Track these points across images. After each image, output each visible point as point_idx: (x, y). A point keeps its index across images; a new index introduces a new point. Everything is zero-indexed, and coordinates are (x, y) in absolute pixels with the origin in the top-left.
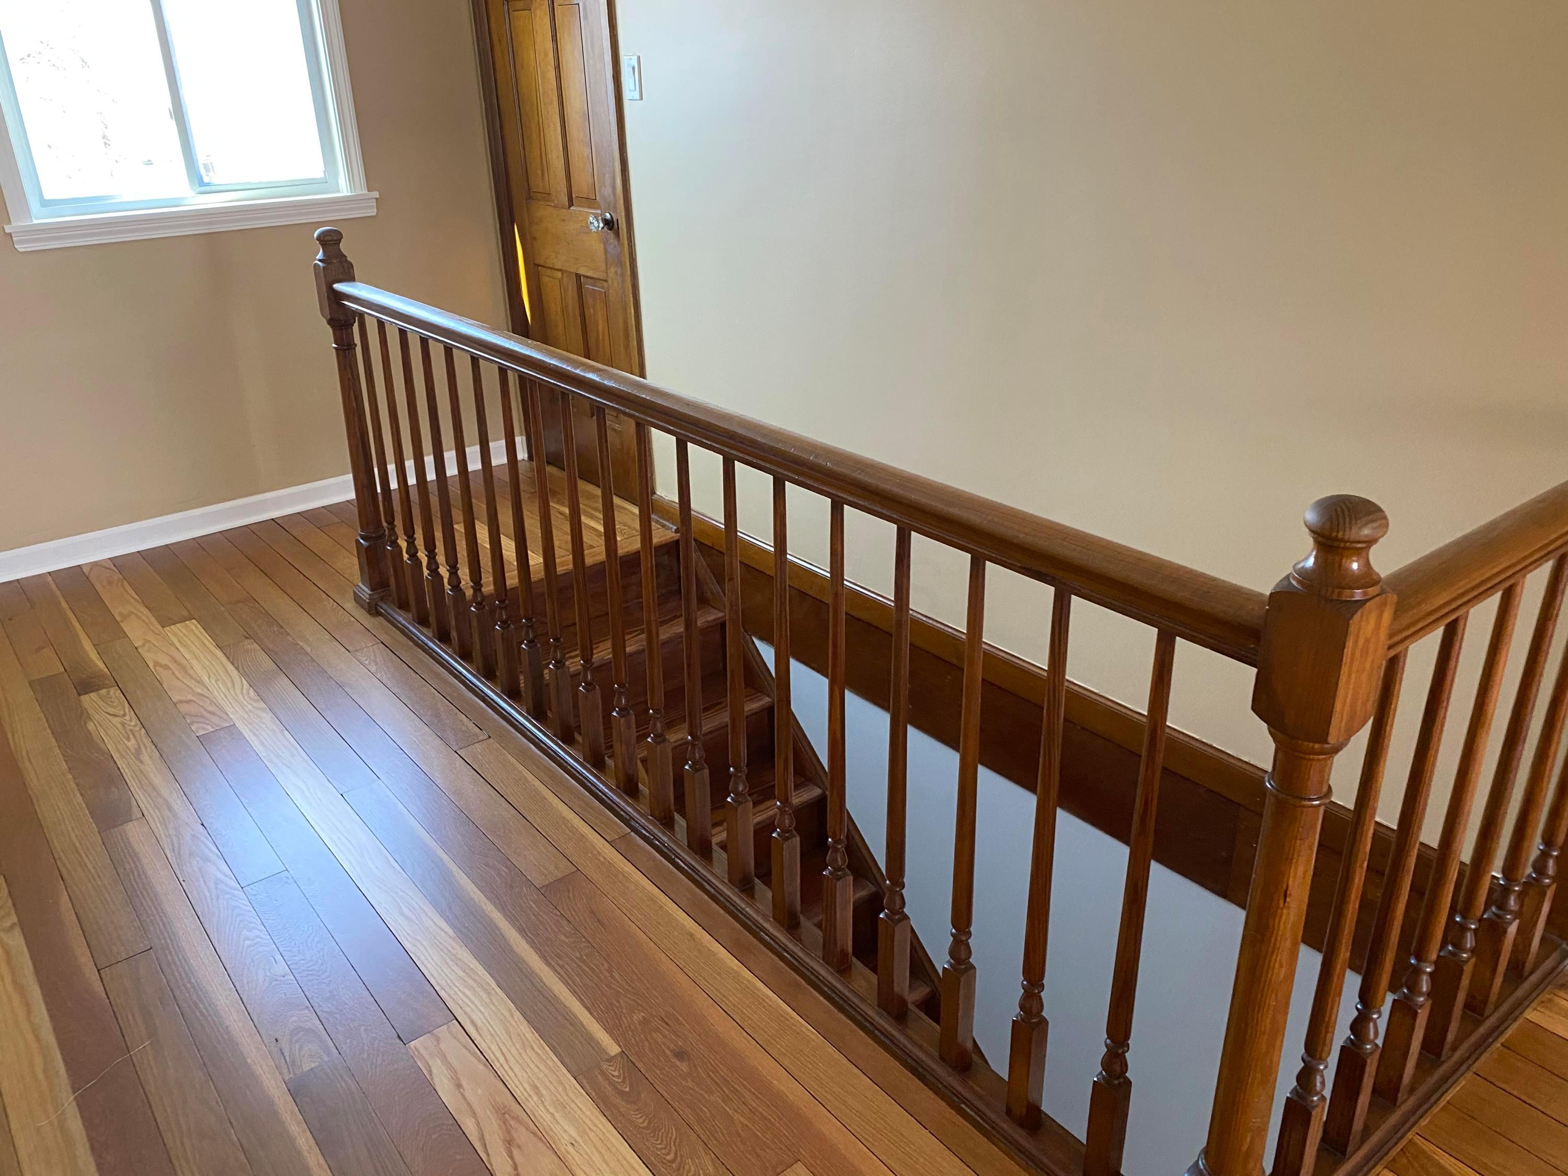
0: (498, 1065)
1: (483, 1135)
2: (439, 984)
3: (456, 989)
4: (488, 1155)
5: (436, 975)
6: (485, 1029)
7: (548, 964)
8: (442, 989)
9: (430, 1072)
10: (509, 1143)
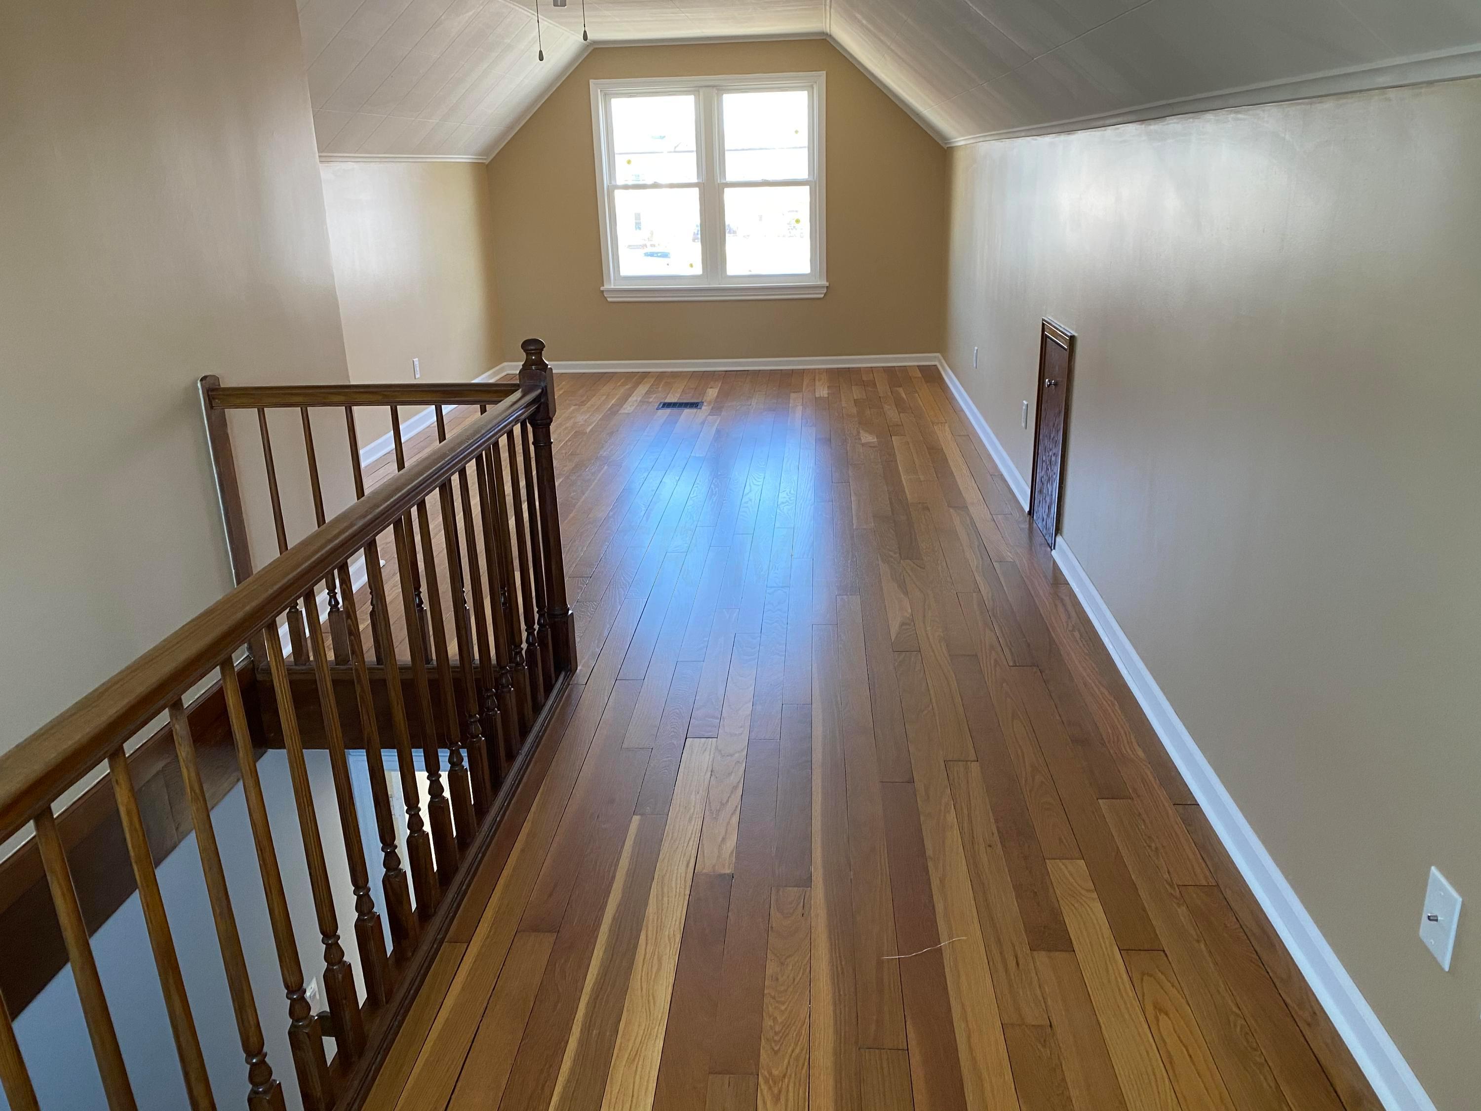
0: (696, 839)
1: (732, 814)
2: (684, 899)
3: (678, 891)
4: (737, 807)
5: (680, 907)
6: (685, 859)
7: (614, 877)
8: (685, 895)
9: (732, 853)
10: (723, 805)
